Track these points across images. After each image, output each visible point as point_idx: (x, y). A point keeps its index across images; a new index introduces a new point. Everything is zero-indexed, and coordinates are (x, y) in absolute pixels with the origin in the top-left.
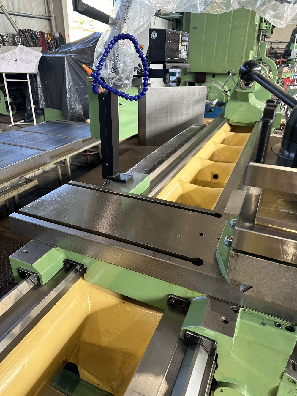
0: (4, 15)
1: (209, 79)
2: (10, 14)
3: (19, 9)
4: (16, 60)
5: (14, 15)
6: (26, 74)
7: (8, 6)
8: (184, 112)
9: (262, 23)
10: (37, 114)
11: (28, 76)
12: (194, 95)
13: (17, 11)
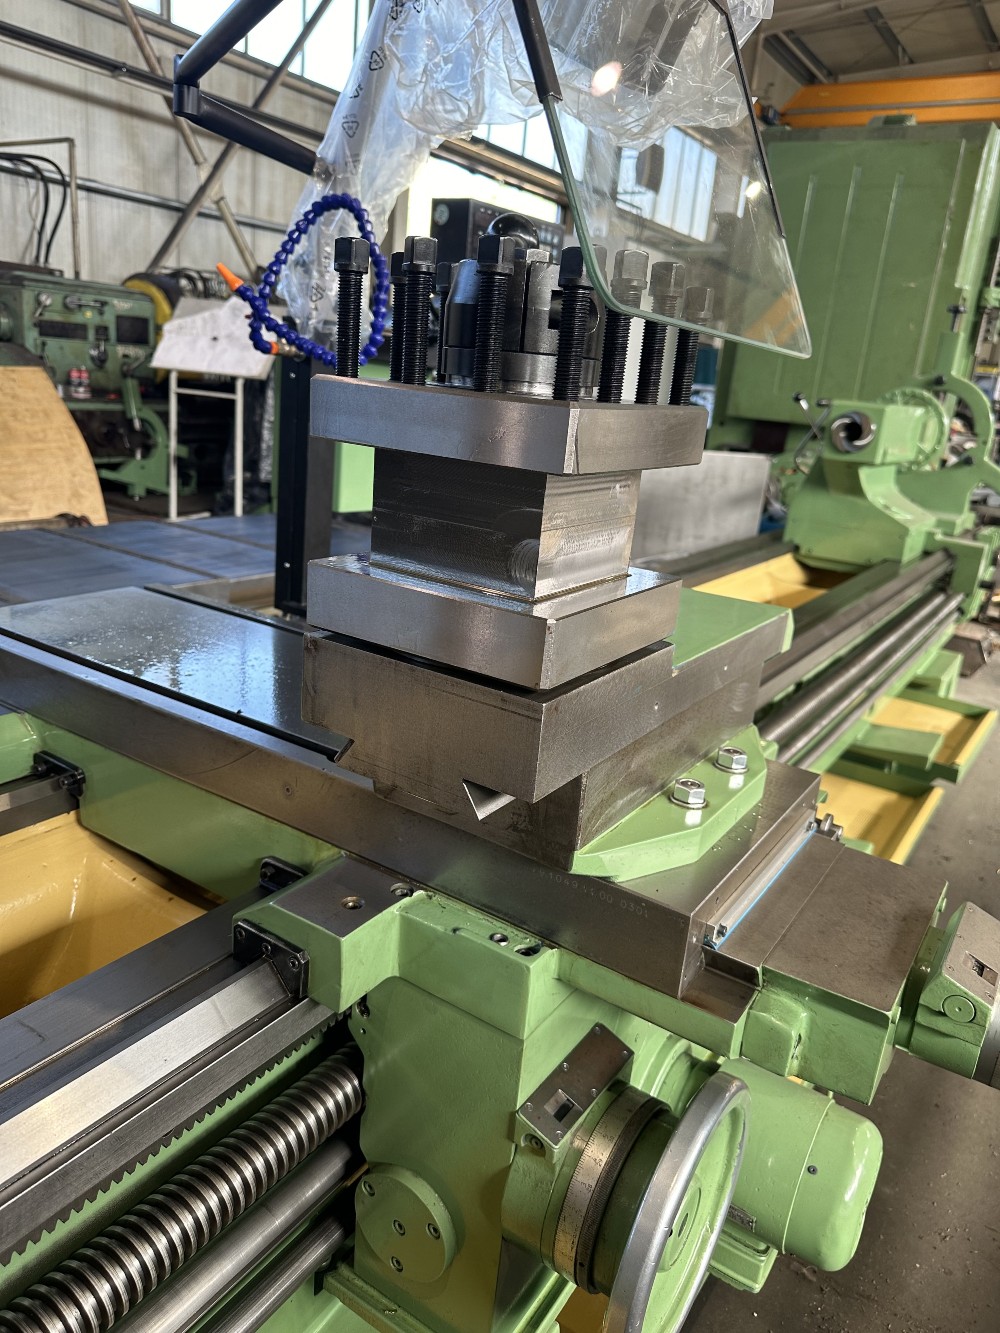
0: (222, 225)
1: (793, 442)
2: (239, 223)
3: (270, 211)
4: (215, 339)
5: (253, 226)
6: (234, 379)
7: (239, 202)
8: (689, 529)
9: (987, 289)
10: (249, 498)
11: (239, 385)
12: (725, 479)
13: (262, 216)
